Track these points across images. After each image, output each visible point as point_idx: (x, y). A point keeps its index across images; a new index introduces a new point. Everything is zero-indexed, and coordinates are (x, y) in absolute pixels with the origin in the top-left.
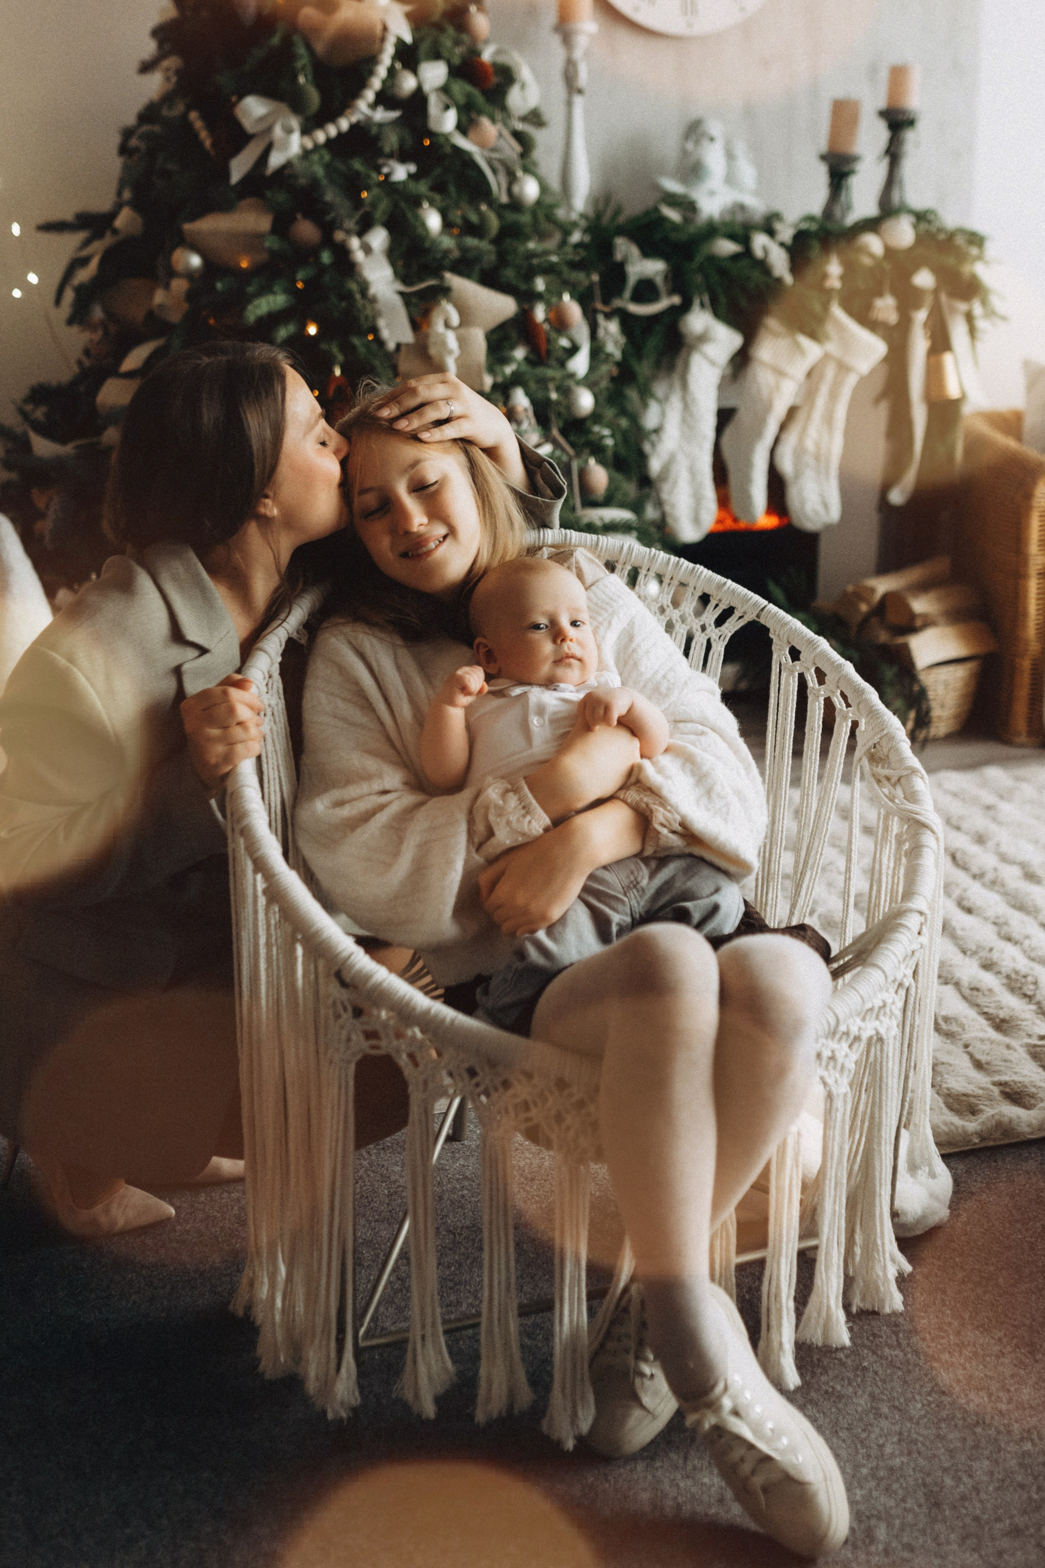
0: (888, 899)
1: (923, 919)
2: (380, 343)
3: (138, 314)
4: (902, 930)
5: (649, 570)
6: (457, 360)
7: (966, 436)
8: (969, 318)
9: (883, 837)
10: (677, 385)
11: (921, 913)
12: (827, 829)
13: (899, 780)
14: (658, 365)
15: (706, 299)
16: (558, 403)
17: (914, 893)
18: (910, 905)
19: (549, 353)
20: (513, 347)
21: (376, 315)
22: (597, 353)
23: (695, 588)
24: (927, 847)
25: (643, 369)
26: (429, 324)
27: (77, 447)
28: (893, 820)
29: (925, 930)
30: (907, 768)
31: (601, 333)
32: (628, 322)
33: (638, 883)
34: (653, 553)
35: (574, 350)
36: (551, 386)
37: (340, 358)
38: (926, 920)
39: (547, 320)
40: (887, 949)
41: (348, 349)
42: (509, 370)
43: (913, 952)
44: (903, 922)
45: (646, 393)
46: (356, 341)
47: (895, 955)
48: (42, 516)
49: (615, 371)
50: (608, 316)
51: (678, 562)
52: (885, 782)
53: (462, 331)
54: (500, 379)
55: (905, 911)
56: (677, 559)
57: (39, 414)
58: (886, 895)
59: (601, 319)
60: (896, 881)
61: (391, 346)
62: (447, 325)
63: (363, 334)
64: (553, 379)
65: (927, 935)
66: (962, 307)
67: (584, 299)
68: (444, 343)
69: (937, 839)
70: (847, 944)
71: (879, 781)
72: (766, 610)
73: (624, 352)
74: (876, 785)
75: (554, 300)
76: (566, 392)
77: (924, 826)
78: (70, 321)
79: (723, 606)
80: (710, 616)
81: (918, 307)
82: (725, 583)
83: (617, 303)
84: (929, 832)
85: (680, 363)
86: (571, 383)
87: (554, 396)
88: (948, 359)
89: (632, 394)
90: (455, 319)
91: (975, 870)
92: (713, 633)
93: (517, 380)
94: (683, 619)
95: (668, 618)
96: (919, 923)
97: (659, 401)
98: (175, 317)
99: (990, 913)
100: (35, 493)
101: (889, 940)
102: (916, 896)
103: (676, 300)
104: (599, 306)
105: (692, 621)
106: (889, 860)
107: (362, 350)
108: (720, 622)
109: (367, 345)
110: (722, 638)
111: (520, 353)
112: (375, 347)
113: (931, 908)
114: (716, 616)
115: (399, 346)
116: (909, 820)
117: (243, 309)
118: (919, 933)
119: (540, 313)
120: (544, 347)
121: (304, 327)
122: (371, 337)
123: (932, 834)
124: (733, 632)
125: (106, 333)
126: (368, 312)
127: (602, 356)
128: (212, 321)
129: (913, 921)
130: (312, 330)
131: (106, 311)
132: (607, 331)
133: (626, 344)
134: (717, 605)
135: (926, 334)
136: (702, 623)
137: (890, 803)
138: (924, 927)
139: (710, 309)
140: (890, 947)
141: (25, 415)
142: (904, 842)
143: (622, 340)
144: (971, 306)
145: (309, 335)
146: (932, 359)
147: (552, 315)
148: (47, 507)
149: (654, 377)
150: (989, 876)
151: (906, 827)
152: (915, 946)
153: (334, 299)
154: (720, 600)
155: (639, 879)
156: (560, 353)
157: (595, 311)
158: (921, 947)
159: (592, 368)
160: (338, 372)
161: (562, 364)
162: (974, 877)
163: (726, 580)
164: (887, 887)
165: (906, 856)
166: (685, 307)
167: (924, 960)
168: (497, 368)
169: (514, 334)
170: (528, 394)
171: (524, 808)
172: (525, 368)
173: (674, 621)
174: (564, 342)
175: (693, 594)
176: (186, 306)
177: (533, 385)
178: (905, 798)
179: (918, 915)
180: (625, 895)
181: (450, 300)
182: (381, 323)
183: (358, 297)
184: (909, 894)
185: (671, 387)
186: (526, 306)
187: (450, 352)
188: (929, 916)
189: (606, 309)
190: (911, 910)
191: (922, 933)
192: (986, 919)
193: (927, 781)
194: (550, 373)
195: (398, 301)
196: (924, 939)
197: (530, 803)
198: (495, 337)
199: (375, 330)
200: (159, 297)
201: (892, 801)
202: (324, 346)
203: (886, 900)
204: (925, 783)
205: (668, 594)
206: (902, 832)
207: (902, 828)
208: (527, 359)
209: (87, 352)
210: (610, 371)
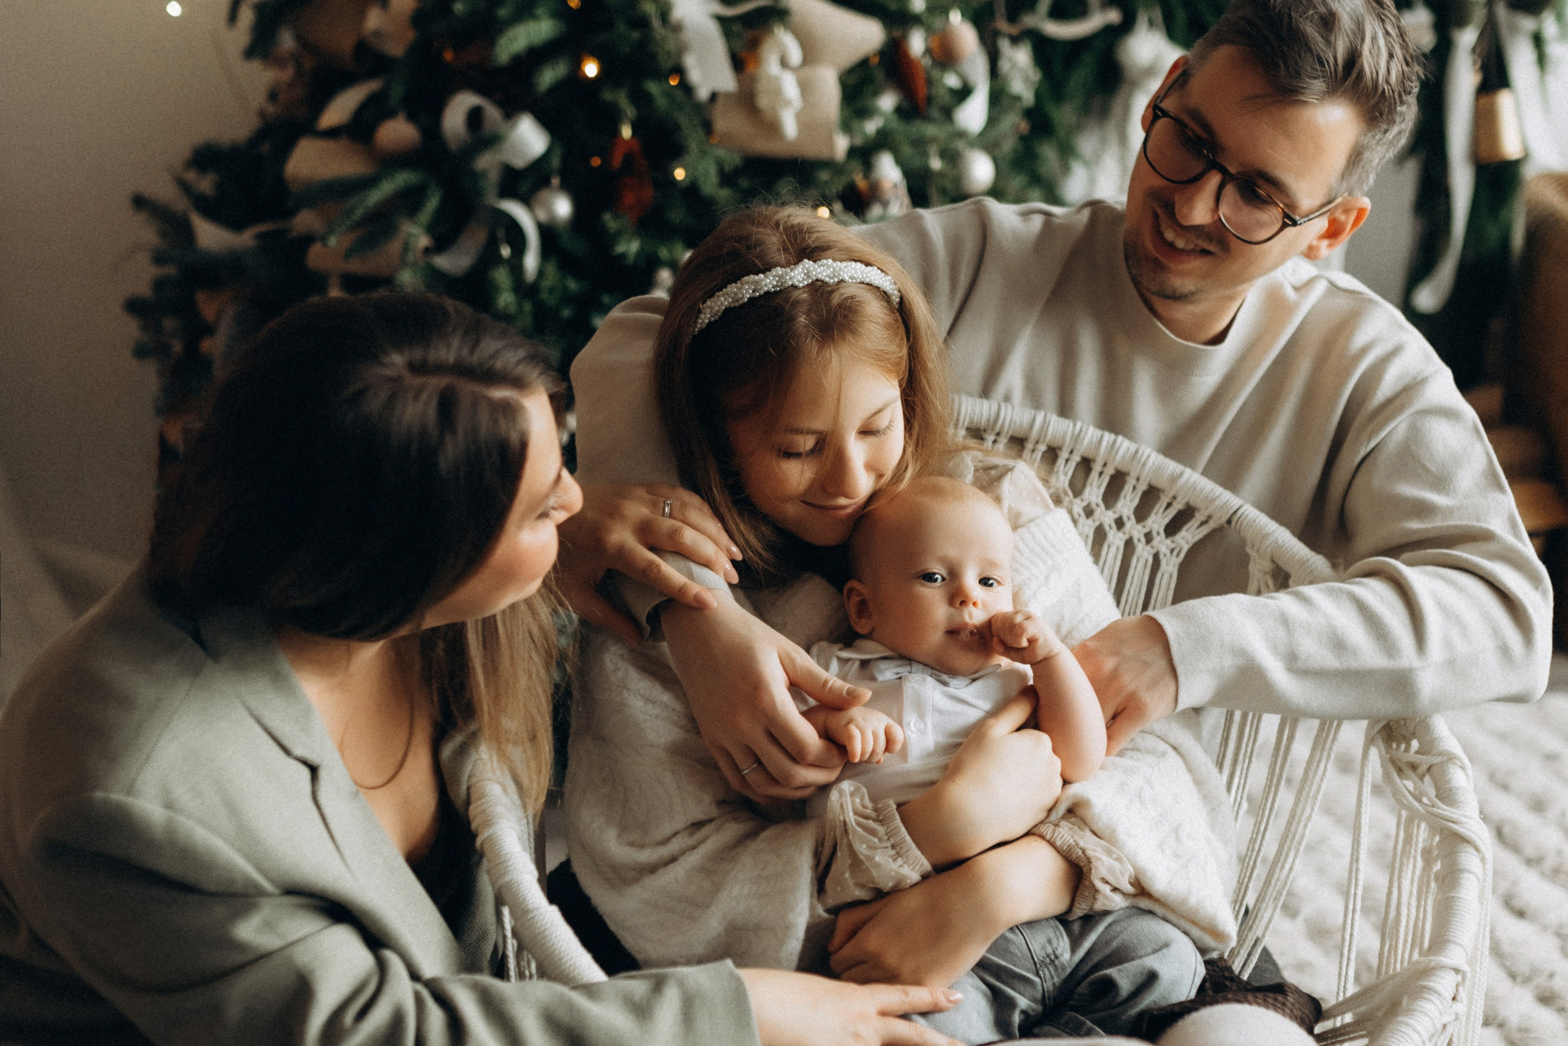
0: (1410, 939)
1: (1459, 978)
2: (686, 88)
3: (342, 42)
4: (1427, 996)
5: (1072, 452)
6: (798, 116)
7: (1529, 213)
8: (1538, 41)
9: (1404, 850)
10: (1113, 140)
11: (1457, 971)
12: (1320, 786)
13: (1429, 768)
14: (1085, 111)
15: (1158, 14)
16: (941, 174)
17: (1447, 941)
18: (1443, 960)
19: (929, 100)
20: (876, 93)
21: (682, 49)
22: (998, 97)
23: (1138, 479)
24: (1469, 871)
25: (1064, 115)
26: (757, 60)
27: (261, 236)
28: (1419, 827)
29: (1463, 994)
30: (1441, 754)
31: (1004, 66)
32: (1043, 48)
33: (1057, 957)
34: (1078, 428)
35: (964, 93)
36: (933, 150)
37: (630, 112)
38: (1464, 978)
39: (928, 51)
40: (1407, 1024)
41: (641, 99)
42: (871, 127)
43: (1444, 1026)
44: (1431, 984)
45: (1067, 152)
46: (653, 88)
47: (1418, 1033)
48: (209, 330)
49: (1024, 126)
50: (1015, 40)
51: (1114, 442)
52: (1410, 773)
53: (807, 71)
54: (859, 141)
55: (1433, 968)
56: (1113, 436)
57: (206, 184)
58: (1406, 934)
59: (1004, 45)
60: (1421, 915)
61: (703, 94)
62: (784, 63)
63: (661, 76)
64: (934, 140)
65: (1465, 1002)
66: (1527, 24)
67: (981, 20)
68: (777, 92)
69: (1483, 860)
70: (1349, 994)
71: (1400, 771)
72: (1239, 513)
73: (1038, 95)
74: (1395, 775)
75: (938, 23)
76: (952, 157)
77: (1464, 840)
78: (250, 53)
79: (1178, 506)
80: (1158, 520)
81: (1462, 22)
82: (1182, 474)
83: (1030, 21)
84: (1472, 850)
85: (1117, 109)
86: (960, 145)
87: (936, 164)
88: (1505, 101)
89: (1048, 153)
90: (795, 54)
91: (1529, 850)
92: (1162, 544)
93: (883, 141)
94: (1120, 523)
95: (1097, 523)
96: (1454, 985)
97: (1087, 164)
98: (396, 49)
99: (1553, 918)
100: (201, 297)
101: (1409, 1011)
102: (1452, 946)
103: (1113, 16)
104: (1002, 25)
105: (1132, 526)
106: (1412, 884)
107: (661, 102)
108: (1172, 529)
109: (669, 93)
110: (1175, 553)
111: (887, 102)
112: (679, 95)
113: (1471, 962)
114: (1167, 520)
115: (714, 96)
116: (1442, 830)
117: (492, 42)
118: (1454, 999)
119: (917, 43)
120: (922, 91)
121: (577, 66)
122: (673, 82)
123: (1476, 853)
124: (1191, 545)
125: (299, 68)
126: (671, 46)
127: (1005, 101)
128: (448, 56)
129: (1444, 983)
130: (591, 69)
131: (300, 38)
132: (1014, 66)
133: (1041, 82)
134: (1169, 505)
135: (1474, 63)
136: (1146, 530)
137: (1417, 804)
138: (1461, 989)
139: (1163, 28)
140: (1410, 1021)
141: (185, 187)
142: (1435, 861)
143: (1035, 75)
144: (1540, 23)
145: (586, 77)
146: (1483, 101)
147: (935, 44)
148: (218, 318)
149: (1078, 128)
150: (1550, 863)
151: (1437, 839)
152: (1447, 1018)
153: (621, 27)
154: (1174, 498)
155: (1059, 952)
156: (947, 98)
157: (996, 34)
158: (1456, 1019)
159: (992, 120)
160: (626, 132)
161: (948, 114)
162: (1529, 862)
163: (1183, 468)
164: (1408, 922)
165: (1437, 879)
166: (1127, 26)
167: (1459, 1035)
168: (855, 124)
169: (880, 76)
170: (899, 162)
171: (893, 847)
172: (896, 124)
173: (1107, 528)
174: (952, 81)
175: (1134, 488)
176: (411, 35)
177: (907, 150)
178: (1437, 796)
179: (1453, 973)
180: (1037, 974)
181: (788, 27)
182: (690, 62)
183: (656, 23)
184: (1440, 941)
185: (1104, 142)
186: (897, 33)
187: (788, 103)
188: (1469, 975)
189: (1014, 30)
190: (1443, 967)
191: (1458, 998)
192: (1545, 928)
193: (1470, 772)
194: (930, 130)
195: (713, 30)
196: (1460, 1007)
197: (903, 841)
198: (852, 81)
199: (679, 70)
200: (374, 20)
201: (1419, 801)
202: (607, 95)
203: (1406, 941)
204: (1467, 775)
205: (1099, 487)
206: (1431, 844)
207: (1433, 839)
208: (899, 111)
209: (273, 96)
210: (1015, 127)
